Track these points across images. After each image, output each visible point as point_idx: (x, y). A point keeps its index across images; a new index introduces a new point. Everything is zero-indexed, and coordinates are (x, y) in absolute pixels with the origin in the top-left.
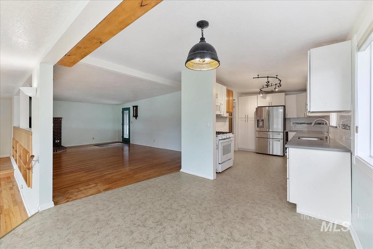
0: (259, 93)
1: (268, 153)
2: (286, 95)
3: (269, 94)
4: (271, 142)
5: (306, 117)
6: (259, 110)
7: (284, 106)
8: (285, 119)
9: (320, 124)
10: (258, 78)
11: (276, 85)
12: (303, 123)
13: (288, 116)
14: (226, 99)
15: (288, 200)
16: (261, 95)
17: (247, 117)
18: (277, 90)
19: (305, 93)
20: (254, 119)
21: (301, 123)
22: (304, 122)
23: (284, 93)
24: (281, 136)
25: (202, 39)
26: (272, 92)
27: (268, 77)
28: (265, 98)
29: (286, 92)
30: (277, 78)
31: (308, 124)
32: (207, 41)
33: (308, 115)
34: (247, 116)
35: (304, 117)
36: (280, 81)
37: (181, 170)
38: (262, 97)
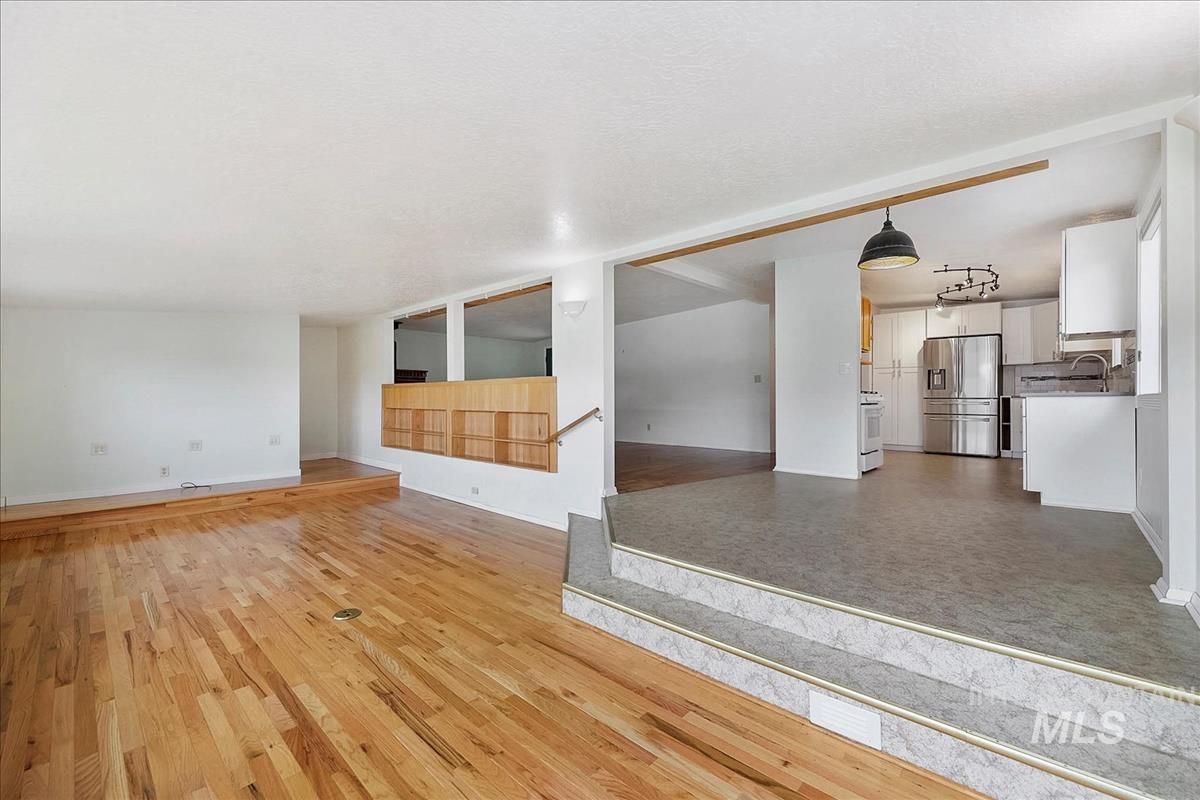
0: (936, 304)
1: (954, 451)
2: (1003, 307)
3: (958, 307)
4: (960, 423)
5: (1057, 360)
6: (930, 346)
7: (1000, 336)
8: (1001, 368)
9: (1094, 377)
10: (946, 271)
11: (983, 284)
12: (1050, 378)
13: (1009, 361)
14: (861, 318)
15: (1025, 488)
16: (940, 309)
17: (897, 365)
18: (985, 296)
19: (1056, 302)
20: (916, 370)
21: (1043, 379)
22: (1052, 375)
23: (999, 303)
24: (990, 409)
25: (888, 224)
26: (967, 301)
27: (969, 270)
28: (946, 315)
29: (1005, 301)
30: (989, 271)
31: (1062, 379)
32: (897, 227)
33: (1061, 350)
34: (896, 362)
35: (1052, 360)
36: (997, 277)
37: (776, 469)
38: (940, 314)
